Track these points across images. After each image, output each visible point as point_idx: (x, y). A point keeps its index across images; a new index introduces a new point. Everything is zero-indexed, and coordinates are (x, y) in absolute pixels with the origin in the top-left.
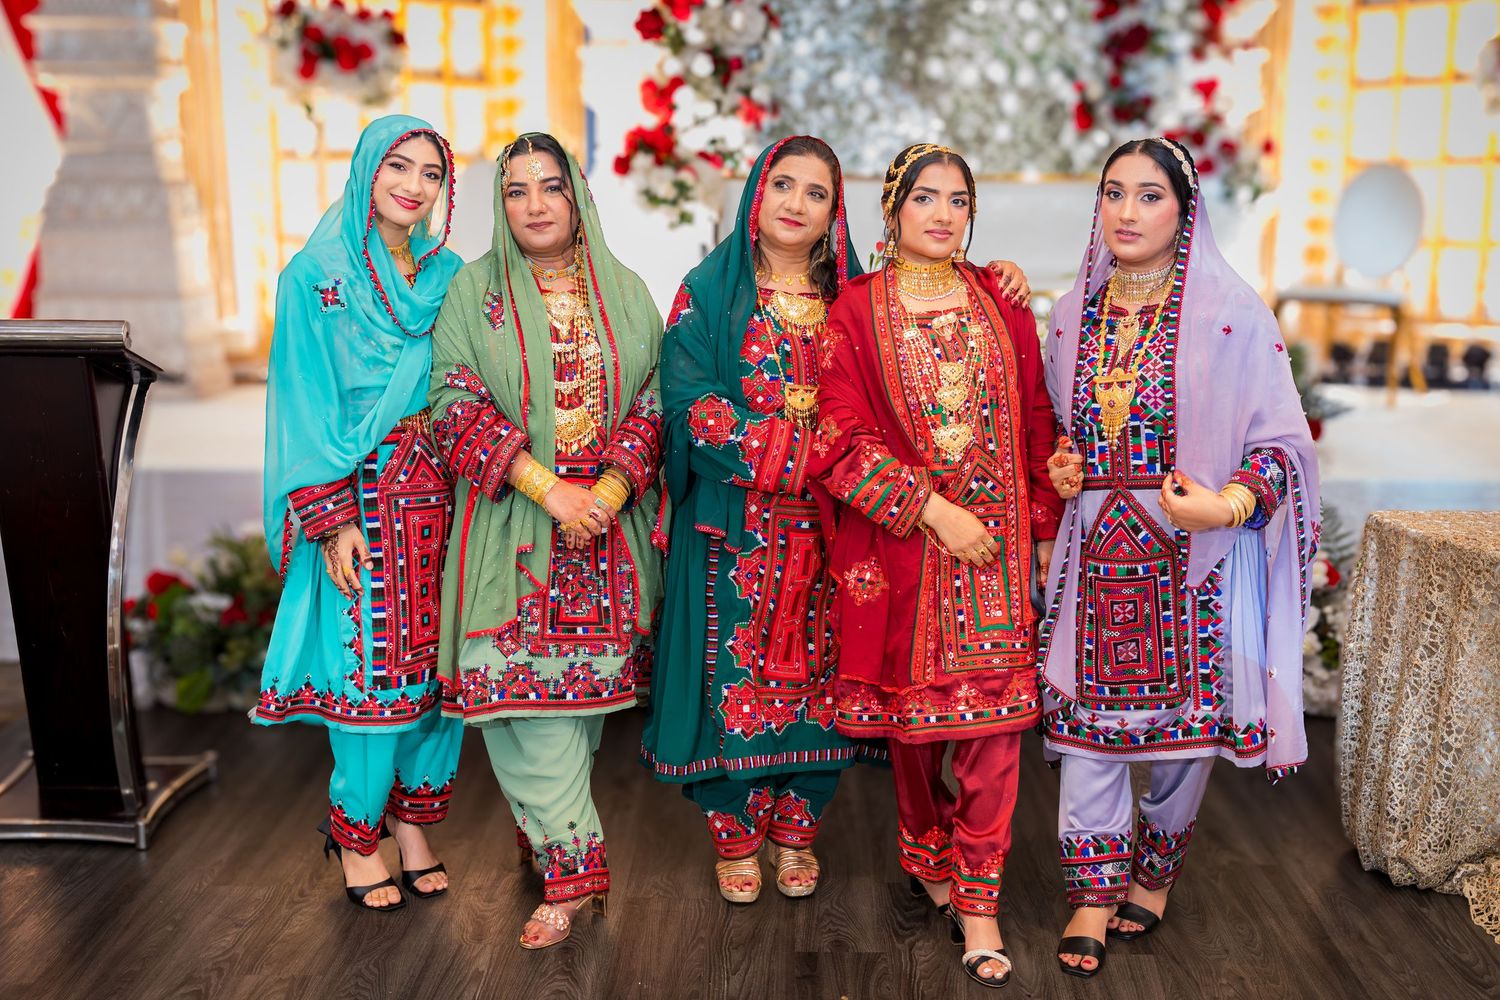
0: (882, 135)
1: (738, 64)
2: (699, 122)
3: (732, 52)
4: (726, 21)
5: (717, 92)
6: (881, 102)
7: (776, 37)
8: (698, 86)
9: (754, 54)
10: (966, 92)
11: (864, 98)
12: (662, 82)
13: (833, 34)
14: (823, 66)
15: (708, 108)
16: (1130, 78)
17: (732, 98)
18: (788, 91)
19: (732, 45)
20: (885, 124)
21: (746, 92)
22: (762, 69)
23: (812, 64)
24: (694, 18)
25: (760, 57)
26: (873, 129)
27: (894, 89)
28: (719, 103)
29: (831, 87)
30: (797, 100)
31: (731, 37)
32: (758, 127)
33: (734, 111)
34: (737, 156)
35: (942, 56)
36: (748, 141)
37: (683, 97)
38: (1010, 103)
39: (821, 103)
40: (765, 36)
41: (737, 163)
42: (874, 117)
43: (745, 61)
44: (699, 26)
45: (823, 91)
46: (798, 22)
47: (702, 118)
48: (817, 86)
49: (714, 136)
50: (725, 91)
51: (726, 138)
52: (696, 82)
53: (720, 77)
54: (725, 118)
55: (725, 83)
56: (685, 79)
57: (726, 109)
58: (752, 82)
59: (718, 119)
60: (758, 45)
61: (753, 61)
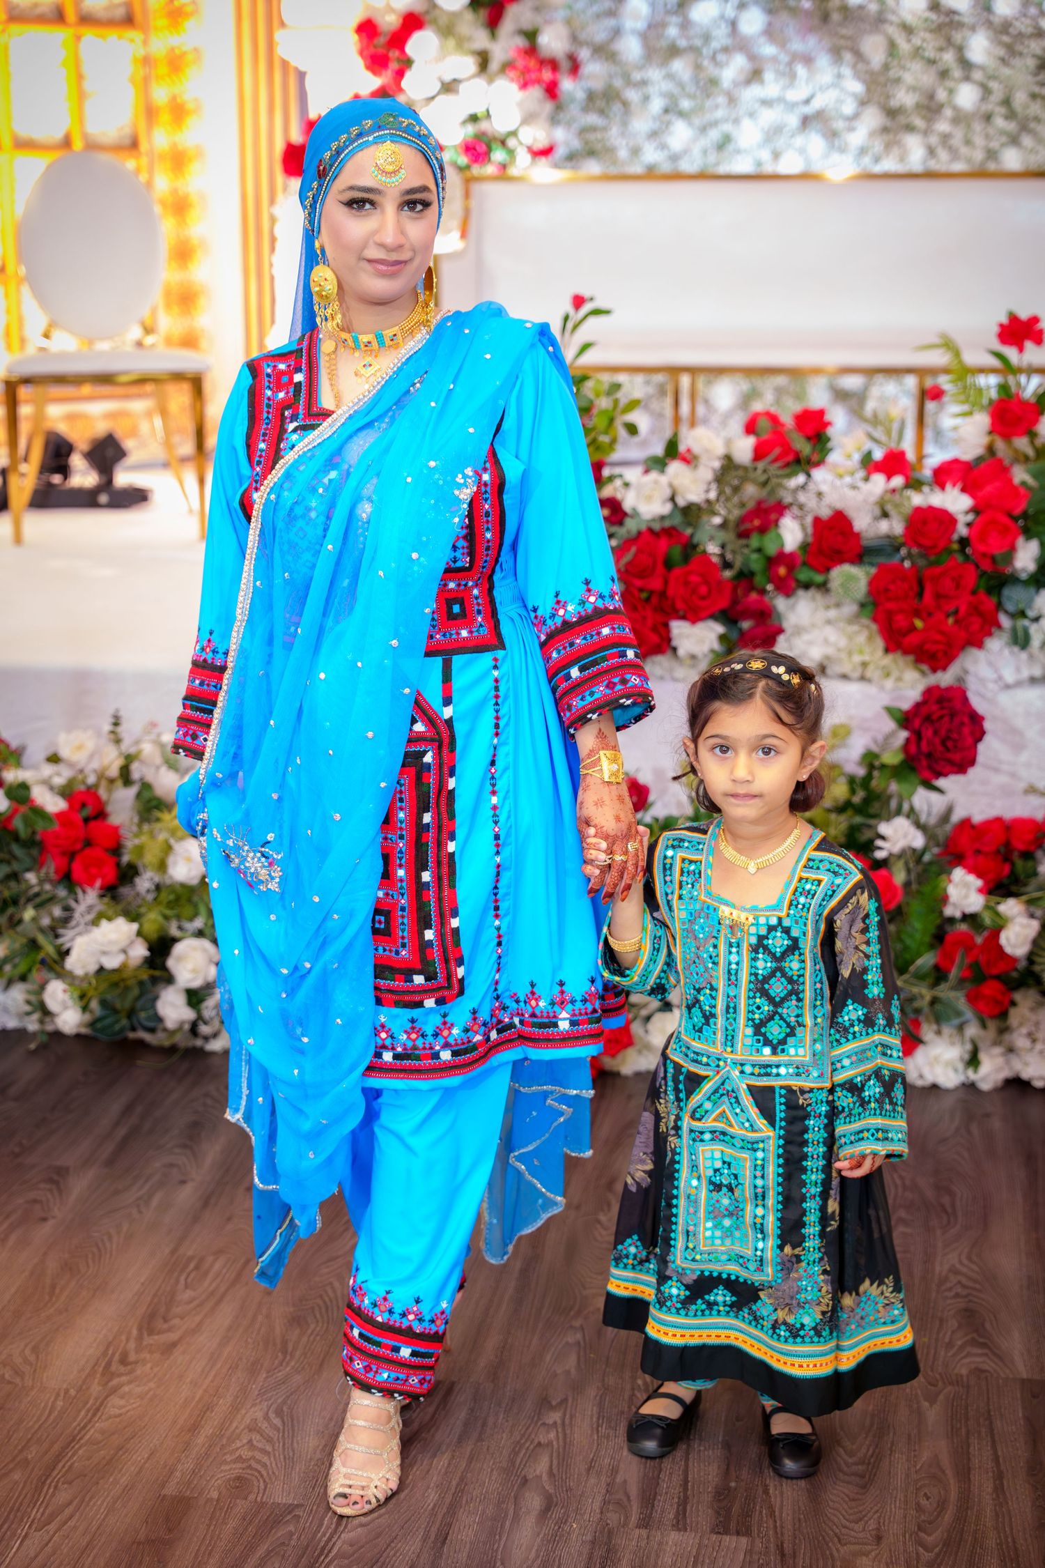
0: (766, 103)
2: (449, 87)
5: (481, 39)
6: (768, 50)
8: (447, 31)
10: (908, 29)
11: (739, 44)
12: (390, 21)
15: (464, 66)
17: (505, 46)
18: (617, 33)
20: (771, 86)
21: (531, 35)
26: (753, 93)
27: (791, 27)
28: (484, 61)
29: (686, 25)
30: (631, 48)
32: (552, 91)
33: (507, 66)
34: (511, 143)
36: (528, 119)
37: (421, 44)
38: (979, 47)
39: (673, 51)
41: (511, 153)
42: (755, 75)
45: (672, 31)
47: (455, 80)
48: (663, 25)
49: (472, 111)
50: (493, 35)
51: (491, 113)
52: (443, 21)
53: (483, 13)
54: (490, 81)
55: (493, 22)
56: (427, 18)
57: (494, 65)
58: (538, 20)
59: (481, 82)
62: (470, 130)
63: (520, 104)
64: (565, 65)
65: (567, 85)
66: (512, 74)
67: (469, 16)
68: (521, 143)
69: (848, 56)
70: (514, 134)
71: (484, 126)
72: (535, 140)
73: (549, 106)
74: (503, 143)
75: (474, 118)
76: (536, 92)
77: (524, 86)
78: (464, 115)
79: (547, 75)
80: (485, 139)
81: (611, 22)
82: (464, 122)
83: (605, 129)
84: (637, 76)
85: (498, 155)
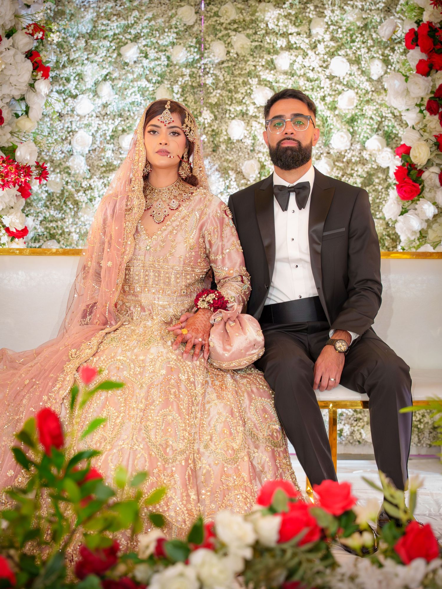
9: (20, 108)
13: (121, 92)
14: (109, 127)
18: (71, 153)
23: (96, 122)
25: (27, 112)
30: (79, 164)
32: (24, 190)
35: (243, 115)
46: (80, 77)
48: (103, 150)
58: (15, 141)
60: (23, 99)
61: (17, 116)
64: (35, 172)
65: (35, 186)
68: (3, 227)
69: (232, 175)
72: (13, 225)
73: (23, 201)
76: (14, 191)
77: (5, 185)
79: (21, 178)
81: (66, 147)
83: (62, 219)
84: (85, 184)
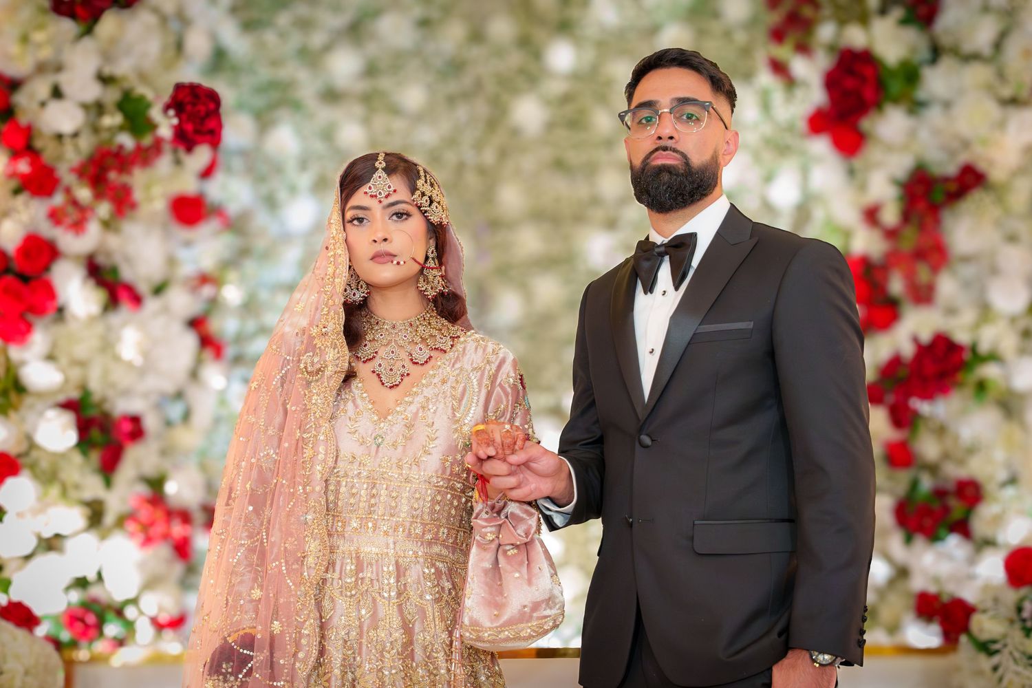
1: (135, 429)
2: (51, 544)
3: (122, 407)
4: (108, 346)
5: (93, 486)
7: (215, 376)
8: (49, 476)
9: (176, 411)
15: (70, 518)
16: (928, 447)
17: (123, 495)
19: (126, 393)
21: (156, 484)
22: (188, 438)
24: (39, 339)
25: (187, 416)
28: (95, 515)
31: (122, 378)
32: (182, 549)
33: (125, 521)
34: (130, 612)
36: (151, 584)
40: (194, 375)
41: (130, 625)
43: (151, 423)
44: (51, 357)
47: (57, 536)
49: (80, 574)
50: (108, 483)
51: (104, 575)
52: (44, 464)
53: (95, 456)
54: (103, 537)
55: (109, 467)
56: (22, 461)
57: (109, 519)
58: (166, 465)
59: (90, 538)
60: (179, 395)
61: (168, 424)
62: (75, 597)
63: (142, 565)
64: (199, 517)
65: (202, 542)
66: (131, 526)
67: (77, 458)
68: (141, 613)
70: (134, 601)
71: (95, 591)
72: (161, 609)
73: (178, 568)
74: (119, 613)
75: (82, 583)
76: (163, 551)
77: (148, 541)
78: (67, 579)
79: (177, 529)
80: (96, 608)
82: (68, 589)
85: (112, 629)
